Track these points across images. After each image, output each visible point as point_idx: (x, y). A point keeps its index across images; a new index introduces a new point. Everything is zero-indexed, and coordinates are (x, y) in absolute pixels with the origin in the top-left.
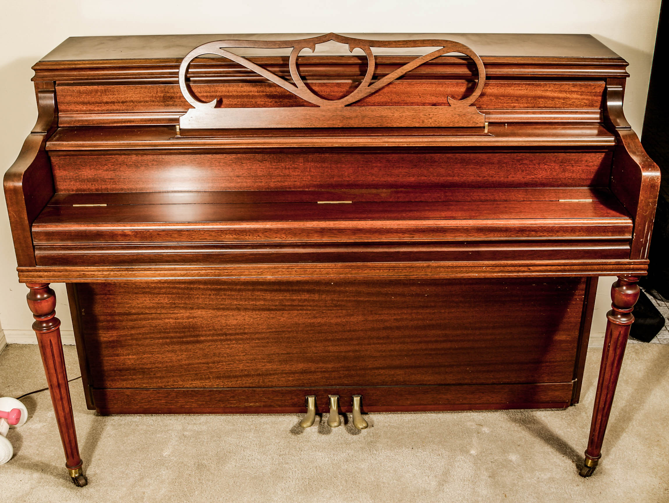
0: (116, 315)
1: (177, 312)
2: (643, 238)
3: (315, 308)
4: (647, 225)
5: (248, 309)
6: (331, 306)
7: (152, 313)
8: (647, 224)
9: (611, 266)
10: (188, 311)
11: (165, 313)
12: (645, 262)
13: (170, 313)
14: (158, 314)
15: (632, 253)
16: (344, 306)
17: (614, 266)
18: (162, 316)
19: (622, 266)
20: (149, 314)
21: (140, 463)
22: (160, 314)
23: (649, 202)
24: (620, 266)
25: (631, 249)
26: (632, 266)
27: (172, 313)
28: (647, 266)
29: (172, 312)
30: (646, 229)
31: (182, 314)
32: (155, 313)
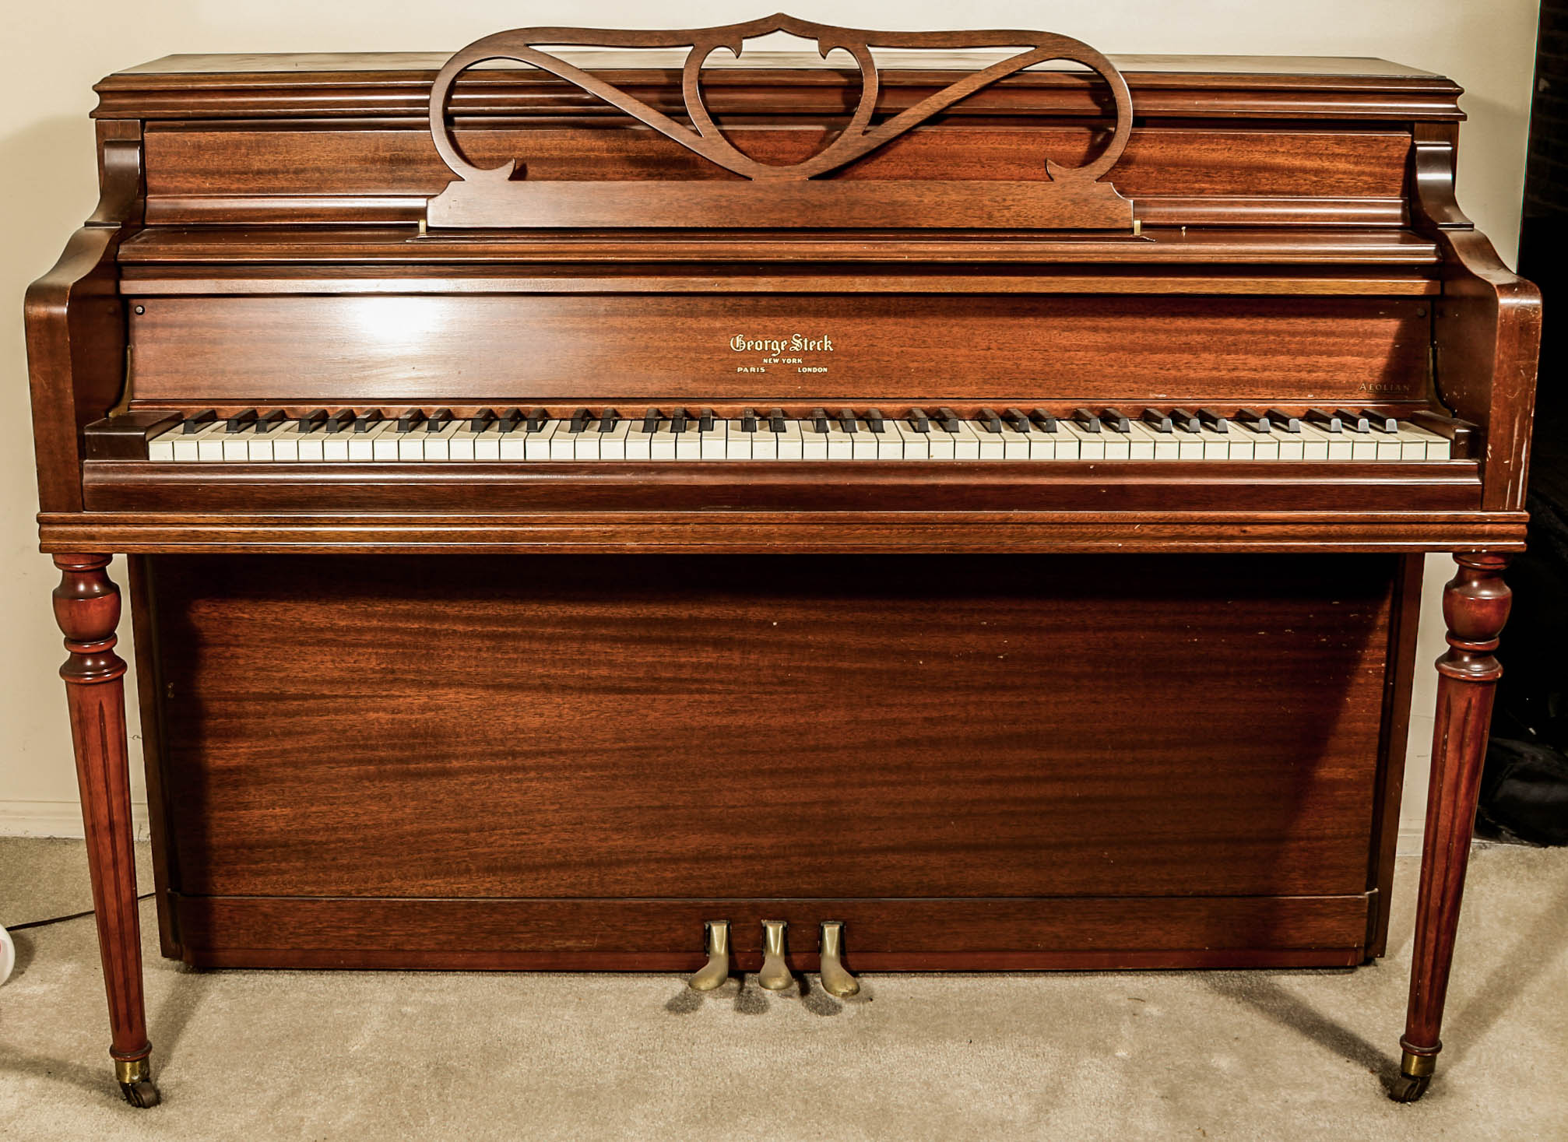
0: (248, 699)
1: (397, 693)
2: (1510, 459)
3: (732, 687)
4: (1517, 426)
5: (571, 688)
6: (771, 683)
7: (336, 696)
8: (1517, 420)
9: (1438, 527)
10: (425, 692)
11: (369, 697)
12: (1518, 517)
13: (382, 697)
14: (351, 697)
15: (1486, 494)
16: (803, 682)
17: (1445, 527)
18: (361, 703)
19: (1464, 527)
20: (329, 697)
21: (291, 1062)
22: (356, 697)
23: (1518, 368)
24: (1459, 527)
25: (1483, 485)
26: (1487, 527)
27: (386, 696)
28: (1523, 527)
29: (384, 693)
30: (1516, 434)
31: (409, 700)
32: (345, 697)
